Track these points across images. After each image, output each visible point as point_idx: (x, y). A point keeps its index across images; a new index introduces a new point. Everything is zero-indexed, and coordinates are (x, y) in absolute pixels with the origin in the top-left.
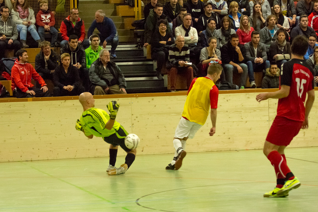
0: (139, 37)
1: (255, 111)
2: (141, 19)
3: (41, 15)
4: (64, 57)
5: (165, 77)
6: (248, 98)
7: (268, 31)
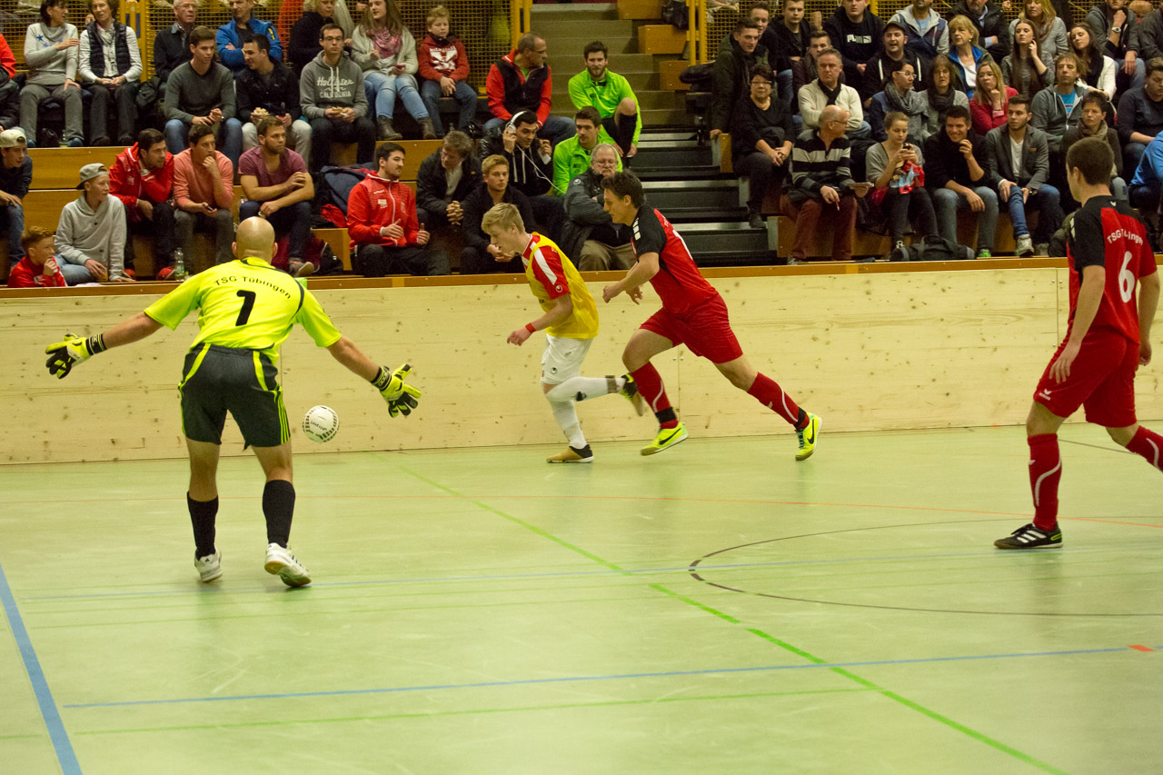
0: (700, 111)
1: (1020, 318)
2: (704, 61)
3: (431, 50)
4: (492, 166)
5: (772, 224)
6: (1002, 282)
7: (1057, 97)
